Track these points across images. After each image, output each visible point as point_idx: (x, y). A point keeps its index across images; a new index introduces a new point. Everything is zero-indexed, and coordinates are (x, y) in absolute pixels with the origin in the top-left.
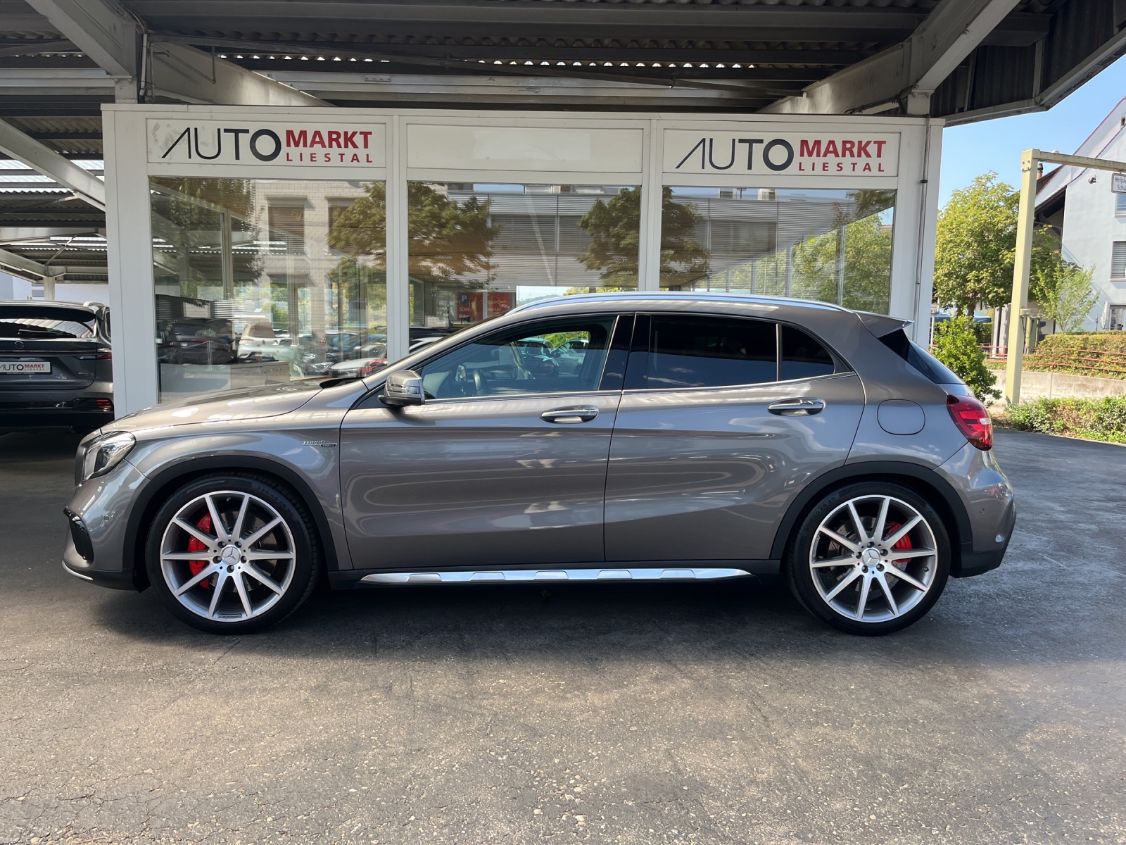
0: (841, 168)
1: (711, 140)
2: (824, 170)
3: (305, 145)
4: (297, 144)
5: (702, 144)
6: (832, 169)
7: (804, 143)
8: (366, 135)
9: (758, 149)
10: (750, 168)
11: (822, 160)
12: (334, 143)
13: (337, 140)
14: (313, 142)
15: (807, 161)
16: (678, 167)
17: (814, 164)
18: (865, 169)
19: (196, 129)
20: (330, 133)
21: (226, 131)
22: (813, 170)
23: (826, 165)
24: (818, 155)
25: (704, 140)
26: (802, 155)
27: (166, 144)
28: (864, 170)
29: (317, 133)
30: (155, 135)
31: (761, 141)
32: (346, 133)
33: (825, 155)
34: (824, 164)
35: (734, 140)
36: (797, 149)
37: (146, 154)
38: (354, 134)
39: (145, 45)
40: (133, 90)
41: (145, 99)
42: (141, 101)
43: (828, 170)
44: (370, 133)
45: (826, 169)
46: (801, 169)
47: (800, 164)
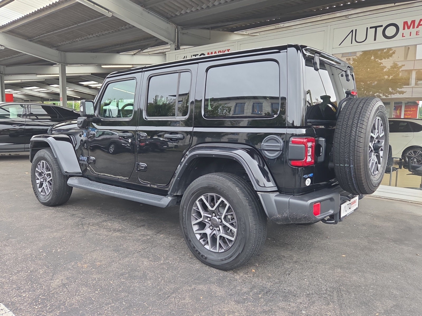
1: (356, 30)
2: (417, 35)
5: (351, 33)
7: (405, 23)
8: (228, 50)
9: (380, 30)
10: (375, 40)
11: (416, 29)
15: (407, 31)
16: (340, 45)
17: (411, 32)
19: (186, 56)
20: (219, 51)
21: (193, 55)
22: (410, 35)
23: (418, 32)
24: (414, 27)
25: (352, 31)
26: (404, 29)
29: (215, 52)
31: (382, 26)
32: (223, 51)
33: (417, 27)
34: (417, 32)
35: (367, 28)
36: (401, 27)
39: (176, 32)
40: (173, 46)
41: (177, 49)
42: (175, 50)
43: (419, 35)
44: (230, 50)
45: (418, 34)
46: (403, 36)
47: (403, 33)
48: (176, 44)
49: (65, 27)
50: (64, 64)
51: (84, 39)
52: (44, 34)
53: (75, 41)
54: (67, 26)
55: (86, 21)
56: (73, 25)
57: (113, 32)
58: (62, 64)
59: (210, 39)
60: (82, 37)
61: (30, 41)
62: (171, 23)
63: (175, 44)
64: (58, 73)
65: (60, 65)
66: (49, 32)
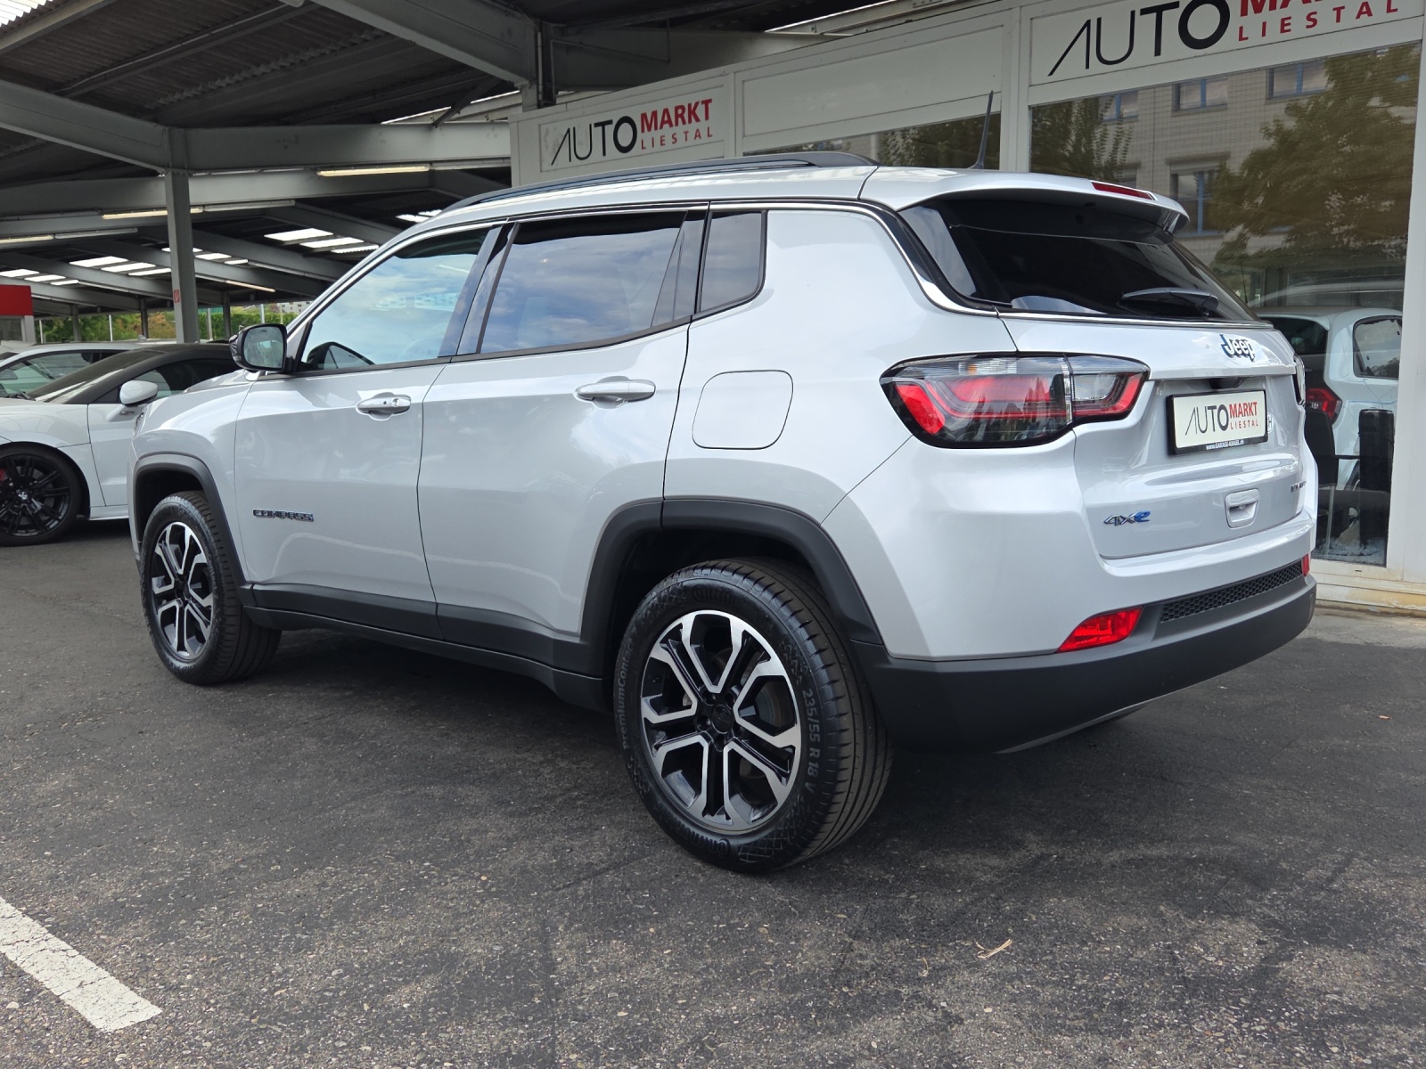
0: (1315, 21)
1: (1099, 20)
2: (1283, 31)
3: (656, 128)
4: (649, 129)
5: (1086, 30)
6: (1298, 25)
8: (706, 103)
9: (1171, 19)
10: (1158, 53)
11: (1281, 13)
12: (680, 120)
13: (682, 116)
14: (663, 122)
15: (1253, 21)
16: (1051, 74)
17: (1264, 24)
18: (1360, 13)
19: (574, 129)
20: (677, 108)
21: (597, 125)
22: (1264, 34)
23: (1286, 22)
24: (1274, 6)
25: (1088, 24)
26: (1244, 12)
27: (554, 149)
28: (1358, 17)
29: (666, 111)
30: (546, 141)
31: (1176, 5)
32: (690, 105)
33: (1285, 3)
34: (1283, 20)
35: (1133, 13)
36: (1234, 7)
37: (539, 163)
38: (697, 104)
39: (539, 43)
40: (533, 95)
41: (542, 103)
42: (539, 106)
43: (1289, 30)
44: (710, 101)
45: (1286, 28)
46: (1241, 38)
47: (1241, 29)
48: (541, 87)
49: (170, 43)
50: (181, 172)
51: (240, 79)
52: (105, 68)
53: (212, 87)
54: (180, 40)
55: (236, 18)
56: (197, 33)
57: (333, 51)
58: (176, 171)
59: (669, 61)
60: (233, 75)
61: (62, 95)
62: (519, 15)
63: (535, 86)
64: (163, 202)
65: (170, 177)
66: (120, 62)
